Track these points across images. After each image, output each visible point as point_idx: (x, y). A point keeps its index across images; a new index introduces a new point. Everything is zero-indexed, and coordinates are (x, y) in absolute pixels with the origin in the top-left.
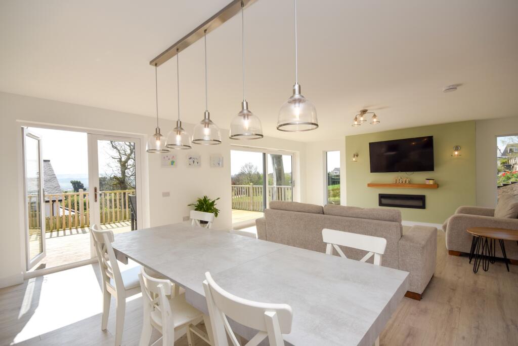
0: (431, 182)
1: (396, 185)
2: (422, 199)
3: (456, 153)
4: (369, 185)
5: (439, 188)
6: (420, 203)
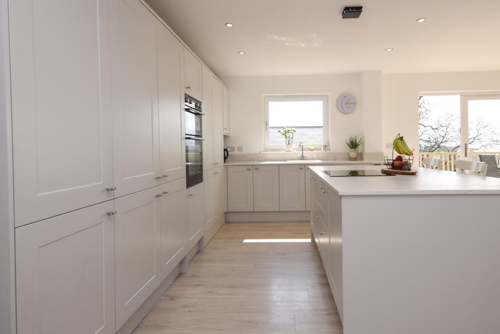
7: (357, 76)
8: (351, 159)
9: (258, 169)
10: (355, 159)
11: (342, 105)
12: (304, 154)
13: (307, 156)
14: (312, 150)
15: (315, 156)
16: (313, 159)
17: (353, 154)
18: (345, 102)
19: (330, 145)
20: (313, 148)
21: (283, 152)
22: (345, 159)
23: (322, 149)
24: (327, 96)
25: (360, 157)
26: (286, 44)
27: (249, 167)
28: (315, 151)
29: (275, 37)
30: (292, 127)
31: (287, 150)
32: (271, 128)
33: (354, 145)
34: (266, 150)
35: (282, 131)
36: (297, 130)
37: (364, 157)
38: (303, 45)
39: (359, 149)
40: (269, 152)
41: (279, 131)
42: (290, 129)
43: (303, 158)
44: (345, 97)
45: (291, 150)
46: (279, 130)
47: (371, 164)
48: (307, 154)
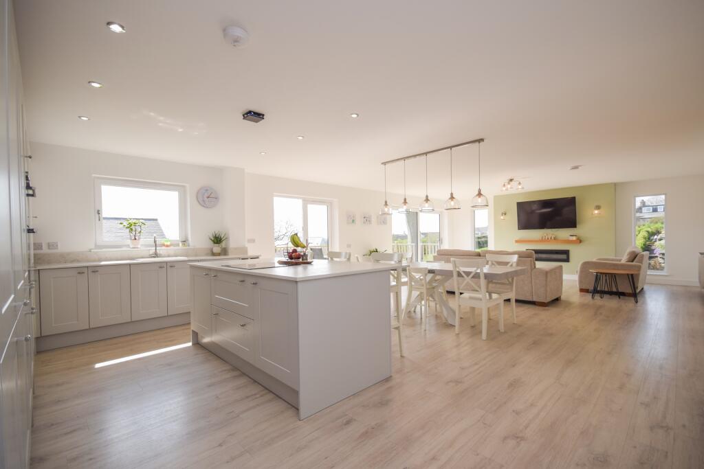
0: (574, 238)
1: (542, 241)
2: (566, 252)
3: (596, 212)
4: (517, 241)
5: (581, 244)
6: (564, 257)
7: (219, 171)
8: (213, 254)
9: (97, 271)
10: (219, 254)
11: (203, 197)
12: (158, 251)
13: (161, 253)
14: (167, 246)
15: (172, 252)
16: (169, 256)
17: (217, 249)
18: (206, 195)
19: (190, 239)
20: (169, 243)
21: (124, 249)
22: (207, 255)
23: (181, 244)
24: (183, 186)
25: (225, 252)
26: (160, 124)
27: (79, 270)
28: (172, 247)
29: (152, 114)
30: (139, 219)
31: (131, 246)
32: (104, 218)
33: (217, 240)
34: (97, 247)
35: (125, 223)
36: (148, 223)
37: (230, 251)
38: (180, 130)
39: (223, 244)
40: (104, 250)
41: (121, 223)
42: (137, 221)
43: (156, 255)
44: (207, 190)
45: (139, 246)
46: (119, 222)
47: (240, 258)
48: (161, 250)
